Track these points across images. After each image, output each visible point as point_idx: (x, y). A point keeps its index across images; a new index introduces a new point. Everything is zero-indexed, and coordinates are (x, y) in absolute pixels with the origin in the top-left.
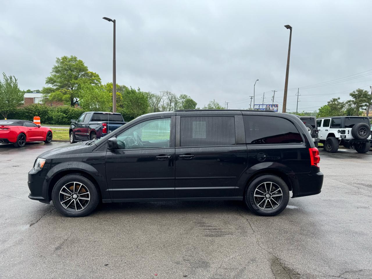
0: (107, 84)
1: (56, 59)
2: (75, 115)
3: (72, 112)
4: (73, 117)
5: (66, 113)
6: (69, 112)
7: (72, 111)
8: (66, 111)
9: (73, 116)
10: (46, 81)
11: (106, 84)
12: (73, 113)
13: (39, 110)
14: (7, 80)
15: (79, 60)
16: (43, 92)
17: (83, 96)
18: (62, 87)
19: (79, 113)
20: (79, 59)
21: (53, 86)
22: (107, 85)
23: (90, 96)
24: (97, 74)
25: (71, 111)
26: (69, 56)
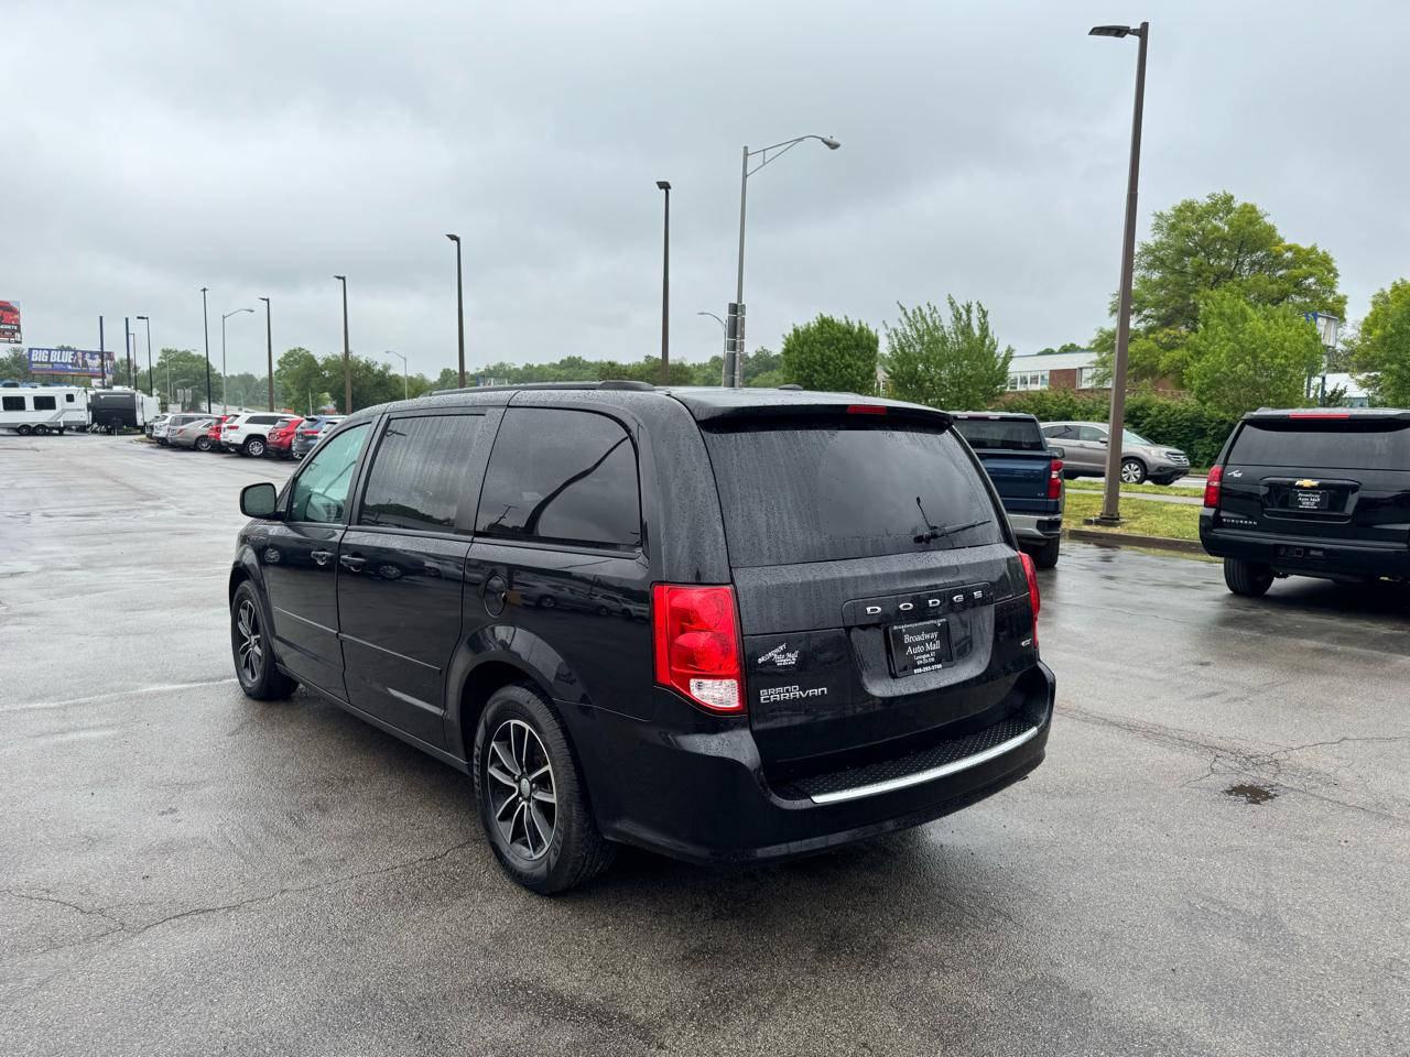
0: (1396, 288)
1: (1153, 220)
2: (1170, 429)
3: (1157, 416)
4: (1163, 434)
5: (1136, 421)
6: (1149, 415)
7: (1160, 412)
8: (1138, 414)
9: (1160, 430)
10: (1110, 306)
11: (1388, 290)
12: (1165, 421)
13: (1046, 411)
14: (958, 318)
15: (1245, 205)
16: (1098, 346)
17: (1201, 348)
18: (1167, 322)
19: (1186, 420)
20: (1244, 201)
21: (1139, 322)
22: (1392, 292)
23: (1228, 348)
24: (1320, 251)
25: (1154, 411)
26: (1202, 199)
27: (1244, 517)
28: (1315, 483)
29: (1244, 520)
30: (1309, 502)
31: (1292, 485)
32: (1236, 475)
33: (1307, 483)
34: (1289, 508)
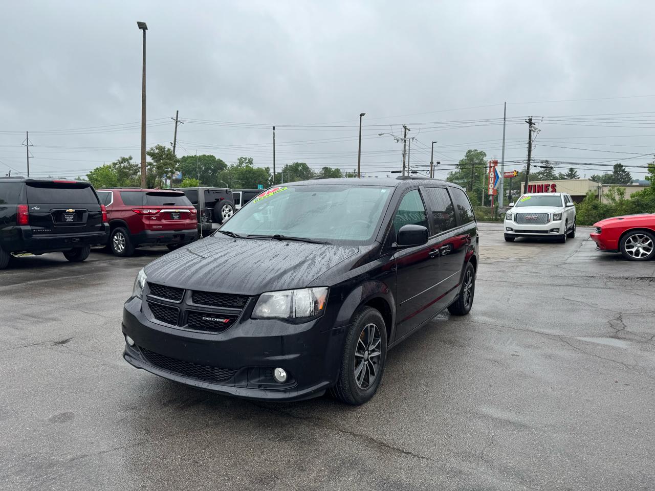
27: (43, 228)
28: (74, 210)
29: (44, 229)
30: (69, 219)
31: (65, 212)
32: (36, 209)
33: (71, 210)
34: (62, 222)
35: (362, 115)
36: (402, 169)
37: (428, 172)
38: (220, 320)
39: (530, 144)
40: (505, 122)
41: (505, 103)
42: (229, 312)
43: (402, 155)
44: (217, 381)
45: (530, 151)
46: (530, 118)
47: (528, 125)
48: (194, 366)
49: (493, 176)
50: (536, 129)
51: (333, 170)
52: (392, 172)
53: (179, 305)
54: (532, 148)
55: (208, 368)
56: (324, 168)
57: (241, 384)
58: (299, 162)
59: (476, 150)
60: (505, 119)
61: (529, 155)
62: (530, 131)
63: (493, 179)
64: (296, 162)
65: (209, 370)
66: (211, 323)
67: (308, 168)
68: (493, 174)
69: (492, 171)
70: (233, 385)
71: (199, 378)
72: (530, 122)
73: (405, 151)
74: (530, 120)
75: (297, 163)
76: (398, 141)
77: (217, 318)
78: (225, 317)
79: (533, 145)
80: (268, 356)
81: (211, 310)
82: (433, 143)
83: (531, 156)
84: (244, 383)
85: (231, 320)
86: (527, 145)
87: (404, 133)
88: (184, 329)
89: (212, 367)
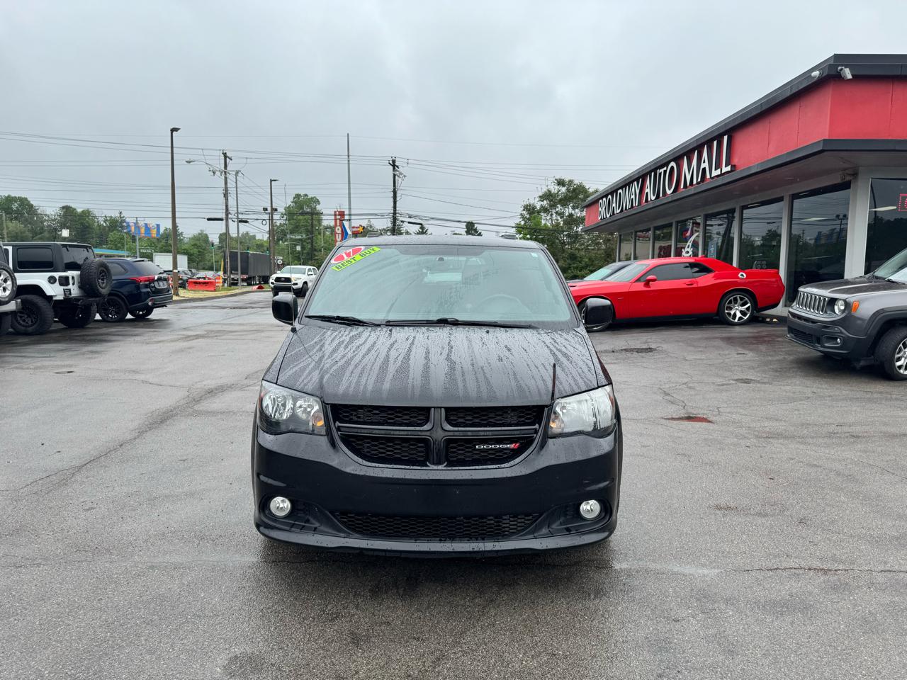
35: (173, 130)
36: (224, 216)
37: (264, 222)
38: (505, 446)
39: (395, 192)
40: (349, 161)
41: (348, 135)
42: (518, 432)
43: (223, 195)
44: (503, 536)
45: (395, 202)
46: (394, 159)
47: (392, 167)
48: (465, 520)
49: (339, 231)
50: (401, 174)
51: (79, 210)
52: (209, 219)
53: (428, 433)
54: (398, 199)
55: (491, 520)
56: (63, 208)
57: (541, 533)
58: (13, 195)
59: (306, 195)
60: (348, 156)
61: (395, 207)
62: (394, 176)
63: (340, 235)
64: (6, 195)
65: (492, 522)
66: (490, 452)
67: (32, 206)
68: (340, 229)
69: (338, 224)
70: (532, 536)
71: (471, 538)
72: (394, 165)
73: (226, 189)
74: (394, 161)
75: (9, 196)
76: (214, 173)
77: (499, 444)
78: (511, 441)
79: (398, 195)
80: (589, 485)
81: (490, 433)
82: (271, 181)
83: (397, 209)
84: (544, 531)
85: (521, 444)
86: (392, 194)
87: (223, 162)
88: (445, 468)
89: (498, 517)
